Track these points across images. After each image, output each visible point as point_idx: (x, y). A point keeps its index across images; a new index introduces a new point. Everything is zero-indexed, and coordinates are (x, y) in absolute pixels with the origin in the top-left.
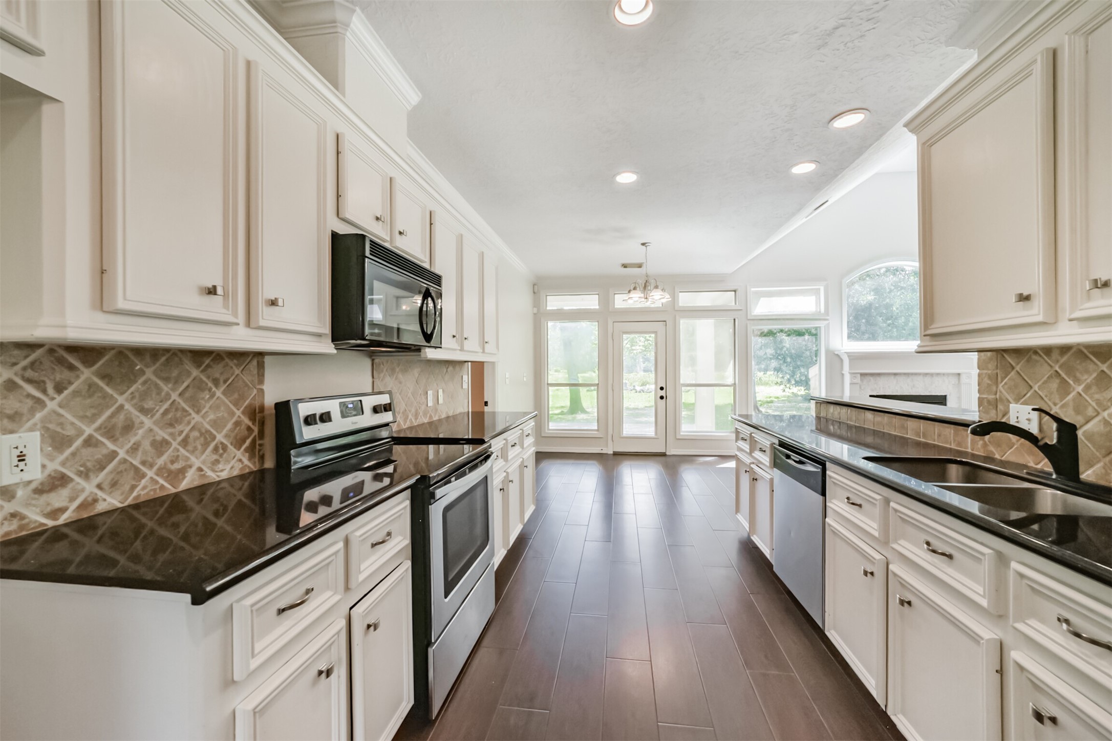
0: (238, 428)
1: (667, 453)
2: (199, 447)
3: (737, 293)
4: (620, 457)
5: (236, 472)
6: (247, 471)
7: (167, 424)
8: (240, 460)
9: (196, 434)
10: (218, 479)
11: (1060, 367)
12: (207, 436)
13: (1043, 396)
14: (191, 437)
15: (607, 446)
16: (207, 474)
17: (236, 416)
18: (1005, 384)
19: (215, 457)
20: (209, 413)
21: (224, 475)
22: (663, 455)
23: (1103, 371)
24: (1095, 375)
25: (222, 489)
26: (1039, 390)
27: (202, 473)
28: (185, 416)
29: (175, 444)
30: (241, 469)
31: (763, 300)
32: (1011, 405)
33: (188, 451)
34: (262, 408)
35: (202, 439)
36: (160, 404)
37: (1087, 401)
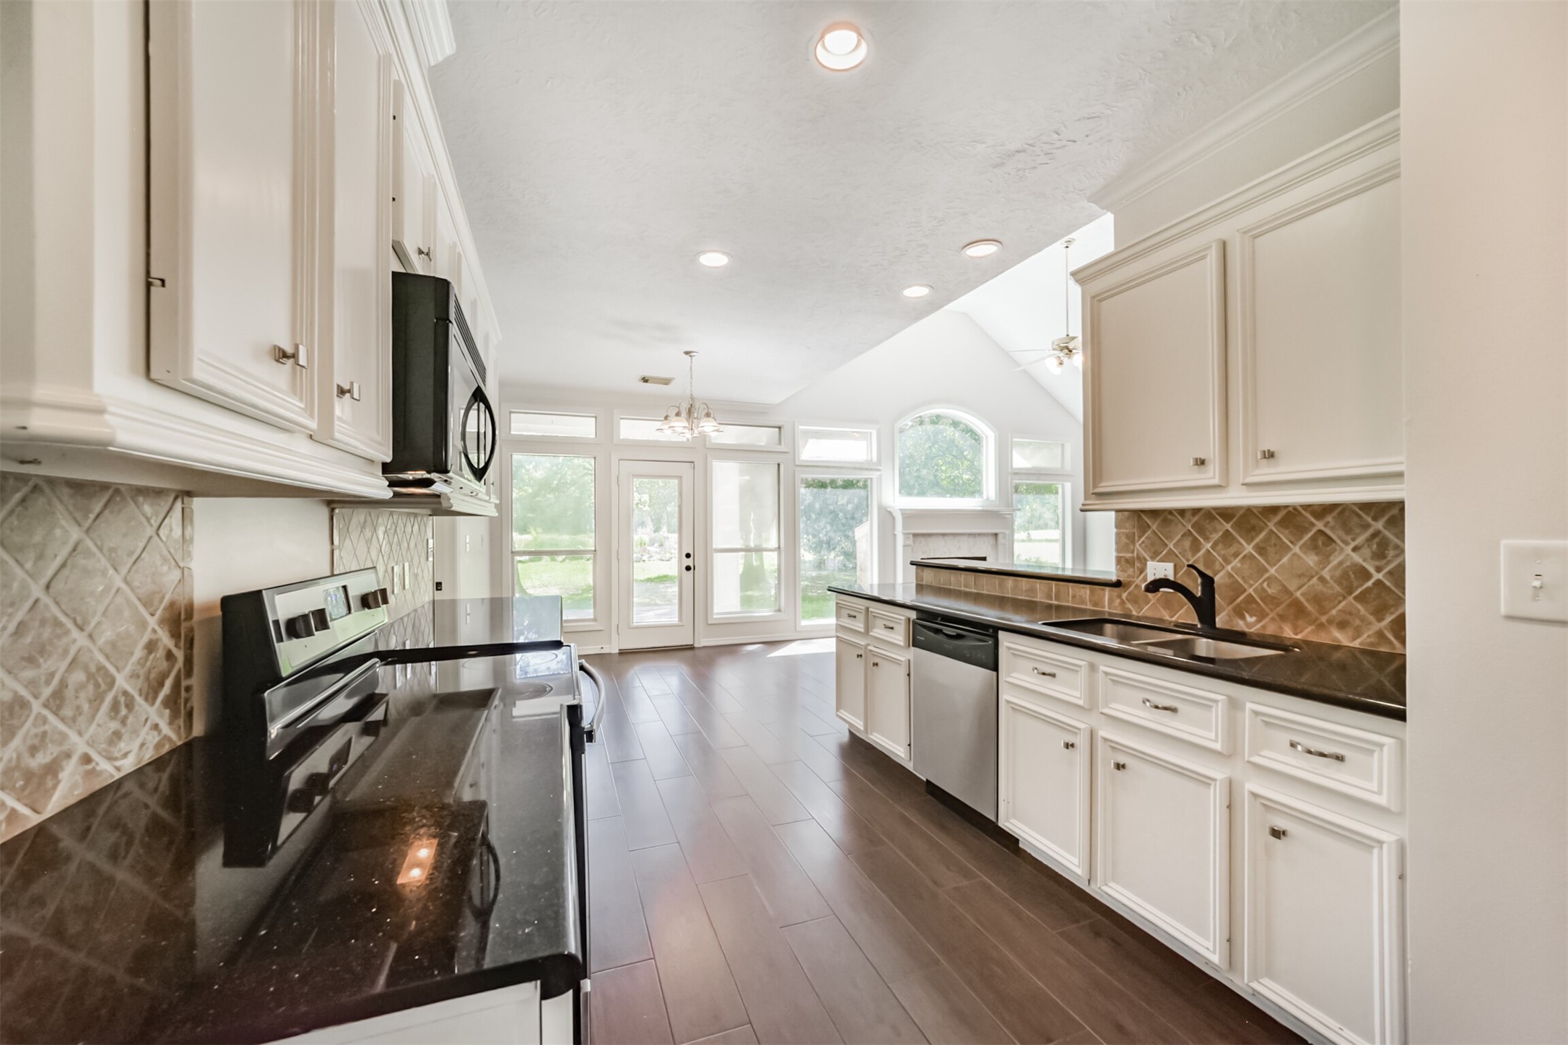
0: (151, 657)
1: (696, 646)
2: (86, 707)
3: (782, 430)
4: (630, 657)
5: (149, 755)
6: (167, 748)
7: (23, 659)
8: (156, 727)
9: (78, 676)
10: (117, 776)
11: (1193, 526)
12: (100, 680)
13: (1178, 554)
14: (70, 687)
15: (610, 642)
16: (98, 768)
17: (149, 629)
18: (1143, 542)
19: (114, 725)
20: (104, 627)
21: (129, 765)
22: (691, 648)
23: (1227, 530)
24: (1220, 534)
25: (126, 795)
26: (1174, 547)
27: (90, 767)
28: (59, 637)
29: (36, 707)
30: (158, 746)
31: (812, 443)
32: (1148, 563)
33: (63, 720)
34: (190, 610)
35: (91, 688)
36: (10, 610)
37: (1215, 557)
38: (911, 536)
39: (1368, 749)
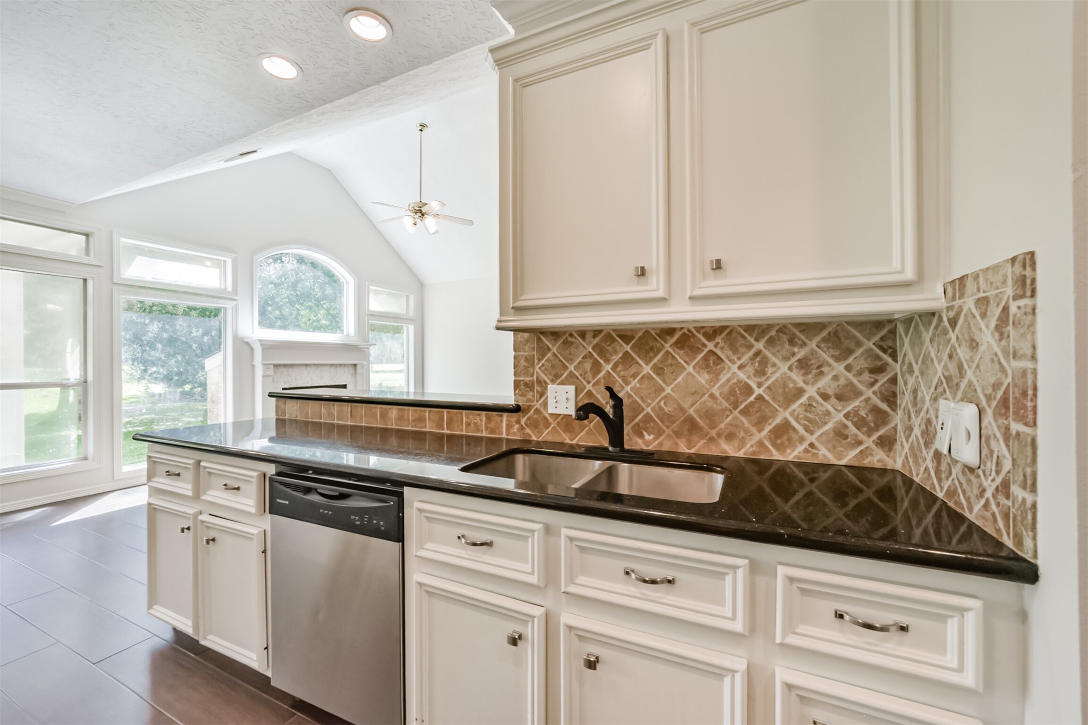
11: (593, 348)
13: (579, 376)
18: (543, 365)
23: (627, 352)
24: (621, 355)
26: (575, 370)
31: (140, 260)
32: (549, 386)
37: (615, 378)
38: (272, 366)
39: (940, 614)
